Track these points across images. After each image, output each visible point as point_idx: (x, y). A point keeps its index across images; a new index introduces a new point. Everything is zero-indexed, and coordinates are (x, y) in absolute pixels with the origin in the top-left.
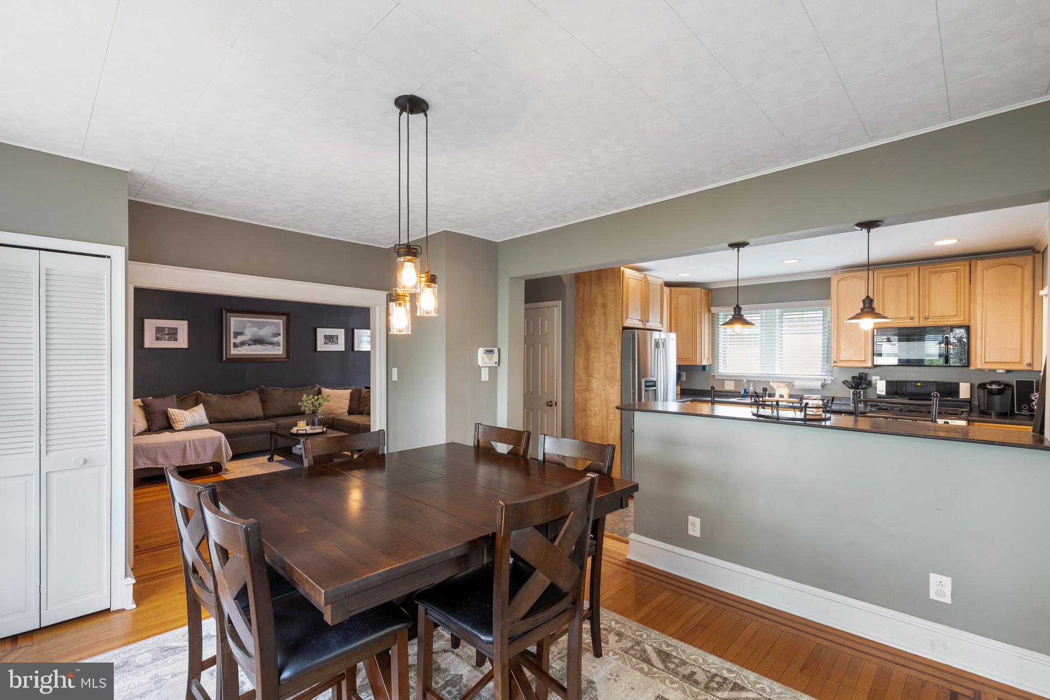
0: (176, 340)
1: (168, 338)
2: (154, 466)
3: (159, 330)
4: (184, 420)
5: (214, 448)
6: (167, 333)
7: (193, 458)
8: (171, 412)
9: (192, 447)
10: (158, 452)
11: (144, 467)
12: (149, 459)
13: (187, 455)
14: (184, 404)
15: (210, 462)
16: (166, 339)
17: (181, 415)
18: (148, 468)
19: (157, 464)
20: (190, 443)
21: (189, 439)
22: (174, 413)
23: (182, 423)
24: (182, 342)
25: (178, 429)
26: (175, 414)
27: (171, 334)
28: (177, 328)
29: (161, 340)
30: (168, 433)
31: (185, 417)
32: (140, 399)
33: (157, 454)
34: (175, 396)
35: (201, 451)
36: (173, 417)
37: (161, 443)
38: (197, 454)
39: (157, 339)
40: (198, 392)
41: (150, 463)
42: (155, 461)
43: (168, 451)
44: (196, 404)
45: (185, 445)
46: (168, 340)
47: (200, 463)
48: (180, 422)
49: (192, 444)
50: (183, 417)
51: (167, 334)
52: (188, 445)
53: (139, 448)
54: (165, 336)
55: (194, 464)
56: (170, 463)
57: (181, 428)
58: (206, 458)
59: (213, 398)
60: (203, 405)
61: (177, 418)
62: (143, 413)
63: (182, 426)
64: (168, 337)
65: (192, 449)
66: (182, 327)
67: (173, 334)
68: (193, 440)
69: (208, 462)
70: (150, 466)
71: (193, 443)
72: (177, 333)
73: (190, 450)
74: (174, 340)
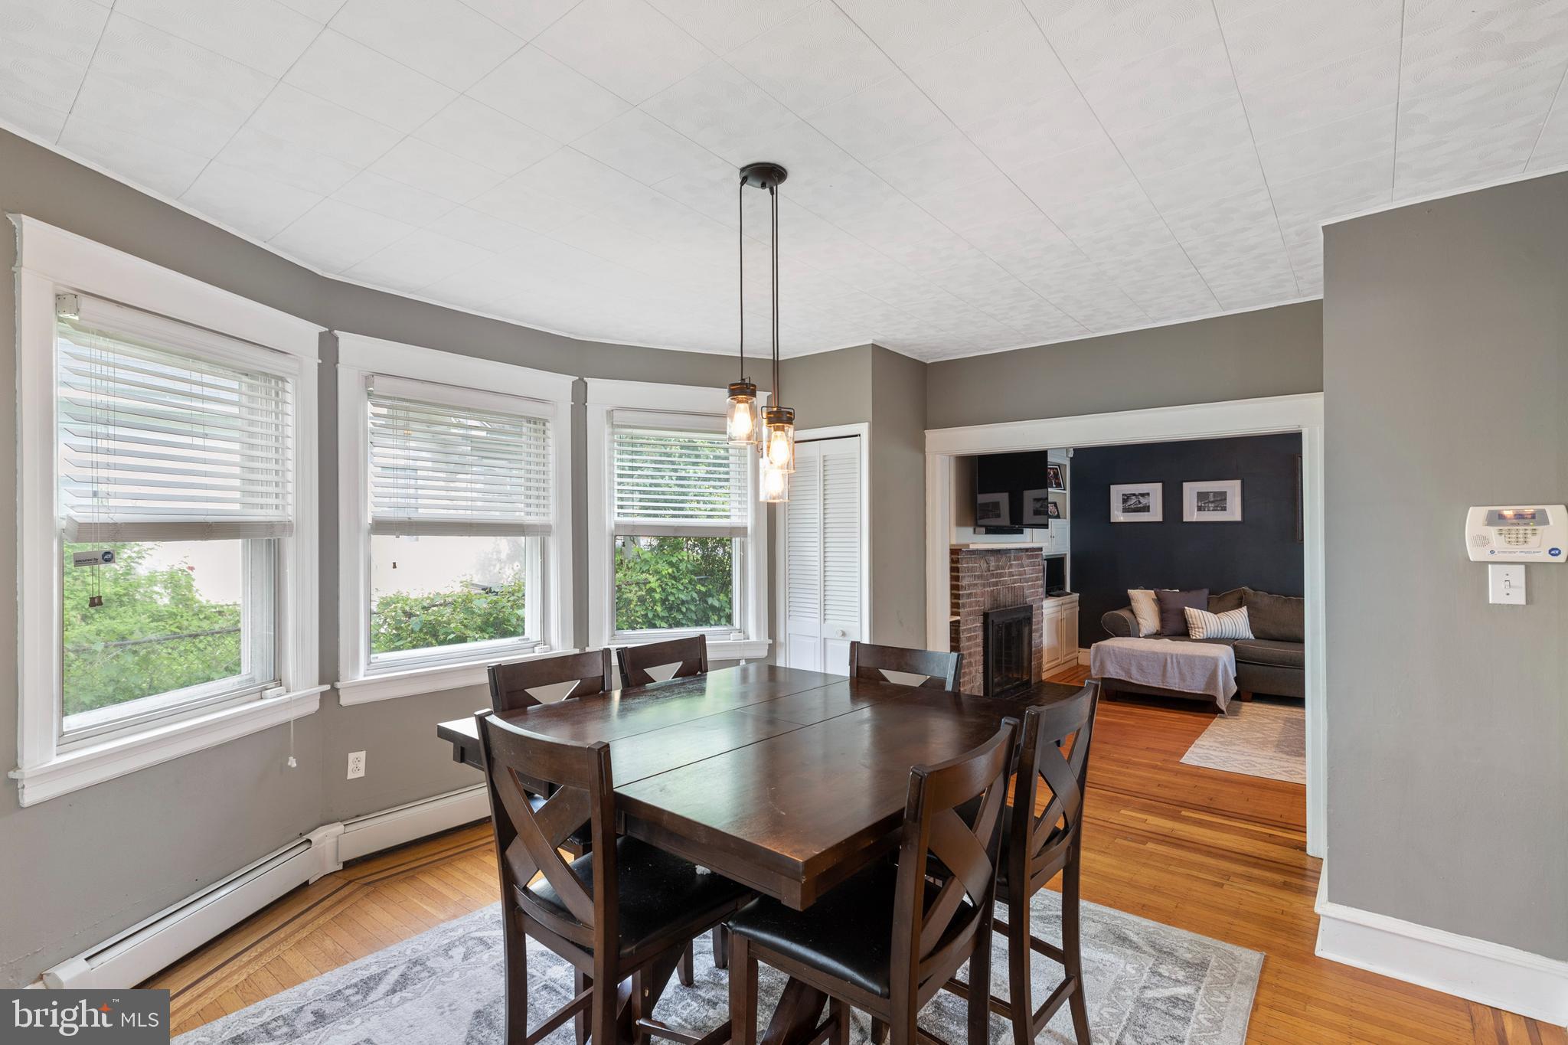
0: (1224, 509)
1: (1215, 507)
2: (1128, 680)
3: (1202, 496)
4: (1204, 627)
5: (1208, 674)
6: (1212, 500)
7: (1177, 681)
8: (1188, 611)
9: (1175, 665)
10: (1133, 662)
11: (1116, 677)
12: (1123, 669)
13: (1168, 675)
14: (1215, 606)
15: (1201, 692)
16: (1211, 509)
17: (1202, 618)
18: (1120, 680)
19: (1132, 678)
20: (1172, 658)
21: (1172, 652)
22: (1193, 613)
23: (1201, 630)
24: (1234, 512)
25: (1194, 638)
26: (1193, 616)
27: (1217, 501)
28: (1225, 492)
29: (1204, 510)
30: (1167, 640)
31: (1207, 622)
32: (1153, 591)
33: (1131, 664)
34: (1206, 591)
35: (1187, 673)
36: (1190, 620)
37: (1137, 651)
38: (1182, 677)
39: (1200, 509)
40: (1246, 588)
41: (1124, 675)
42: (1128, 672)
43: (1144, 663)
44: (1239, 606)
45: (1166, 660)
46: (1213, 510)
47: (1185, 691)
48: (1198, 628)
49: (1175, 660)
50: (1203, 622)
51: (1212, 502)
52: (1169, 660)
53: (1112, 652)
54: (1210, 505)
55: (1177, 689)
56: (1146, 680)
57: (1198, 637)
58: (1195, 686)
59: (1264, 599)
60: (1248, 608)
61: (1195, 623)
62: (1157, 609)
63: (1201, 635)
64: (1213, 505)
65: (1175, 667)
66: (1233, 488)
67: (1219, 501)
68: (1177, 655)
69: (1199, 692)
70: (1122, 678)
71: (1177, 658)
72: (1225, 499)
73: (1173, 668)
74: (1222, 510)
